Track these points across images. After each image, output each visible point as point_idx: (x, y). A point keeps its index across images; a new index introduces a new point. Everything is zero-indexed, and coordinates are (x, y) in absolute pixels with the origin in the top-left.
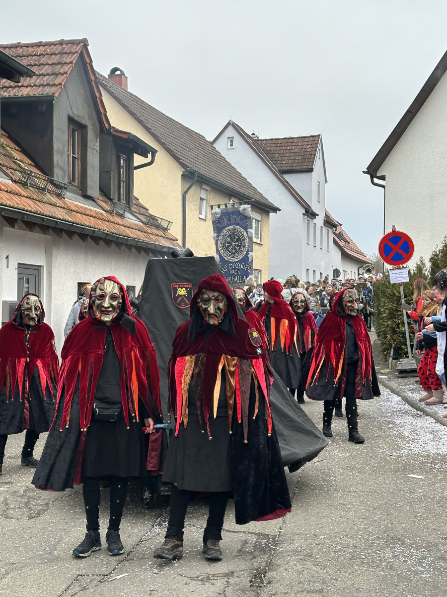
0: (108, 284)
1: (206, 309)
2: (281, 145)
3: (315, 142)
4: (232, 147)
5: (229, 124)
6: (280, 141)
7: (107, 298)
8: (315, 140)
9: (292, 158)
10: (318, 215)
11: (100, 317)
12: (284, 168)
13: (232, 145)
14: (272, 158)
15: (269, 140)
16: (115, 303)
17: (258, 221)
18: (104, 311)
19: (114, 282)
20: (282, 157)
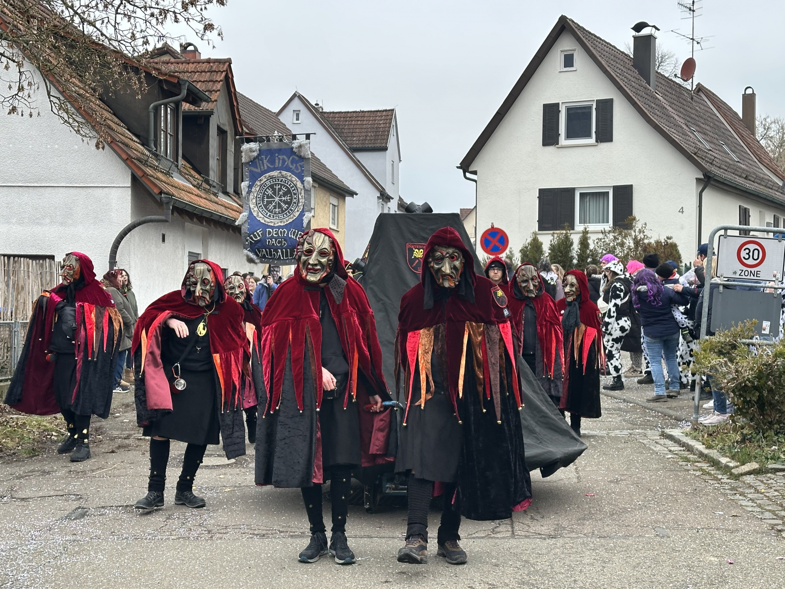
0: (317, 237)
1: (439, 270)
2: (350, 119)
3: (389, 117)
4: (298, 122)
5: (294, 96)
6: (349, 115)
7: (315, 254)
8: (388, 116)
9: (364, 134)
10: (393, 198)
11: (306, 276)
12: (355, 146)
13: (297, 119)
14: (340, 134)
15: (337, 113)
16: (324, 260)
17: (335, 206)
18: (310, 269)
19: (325, 235)
20: (352, 133)
